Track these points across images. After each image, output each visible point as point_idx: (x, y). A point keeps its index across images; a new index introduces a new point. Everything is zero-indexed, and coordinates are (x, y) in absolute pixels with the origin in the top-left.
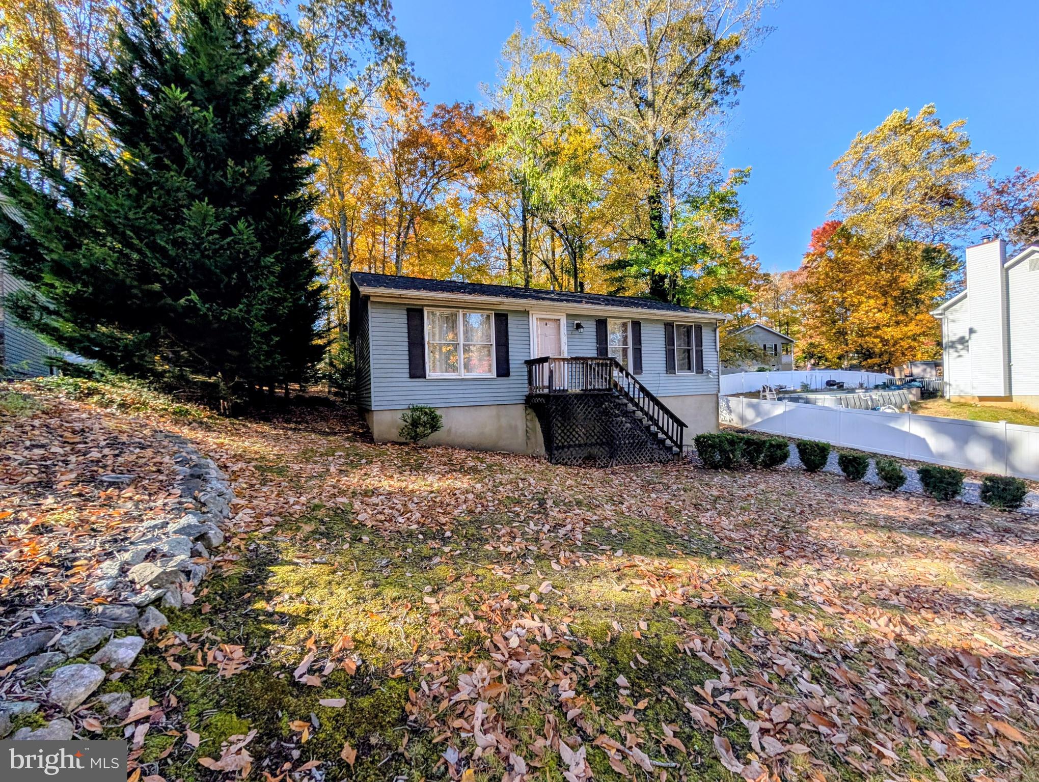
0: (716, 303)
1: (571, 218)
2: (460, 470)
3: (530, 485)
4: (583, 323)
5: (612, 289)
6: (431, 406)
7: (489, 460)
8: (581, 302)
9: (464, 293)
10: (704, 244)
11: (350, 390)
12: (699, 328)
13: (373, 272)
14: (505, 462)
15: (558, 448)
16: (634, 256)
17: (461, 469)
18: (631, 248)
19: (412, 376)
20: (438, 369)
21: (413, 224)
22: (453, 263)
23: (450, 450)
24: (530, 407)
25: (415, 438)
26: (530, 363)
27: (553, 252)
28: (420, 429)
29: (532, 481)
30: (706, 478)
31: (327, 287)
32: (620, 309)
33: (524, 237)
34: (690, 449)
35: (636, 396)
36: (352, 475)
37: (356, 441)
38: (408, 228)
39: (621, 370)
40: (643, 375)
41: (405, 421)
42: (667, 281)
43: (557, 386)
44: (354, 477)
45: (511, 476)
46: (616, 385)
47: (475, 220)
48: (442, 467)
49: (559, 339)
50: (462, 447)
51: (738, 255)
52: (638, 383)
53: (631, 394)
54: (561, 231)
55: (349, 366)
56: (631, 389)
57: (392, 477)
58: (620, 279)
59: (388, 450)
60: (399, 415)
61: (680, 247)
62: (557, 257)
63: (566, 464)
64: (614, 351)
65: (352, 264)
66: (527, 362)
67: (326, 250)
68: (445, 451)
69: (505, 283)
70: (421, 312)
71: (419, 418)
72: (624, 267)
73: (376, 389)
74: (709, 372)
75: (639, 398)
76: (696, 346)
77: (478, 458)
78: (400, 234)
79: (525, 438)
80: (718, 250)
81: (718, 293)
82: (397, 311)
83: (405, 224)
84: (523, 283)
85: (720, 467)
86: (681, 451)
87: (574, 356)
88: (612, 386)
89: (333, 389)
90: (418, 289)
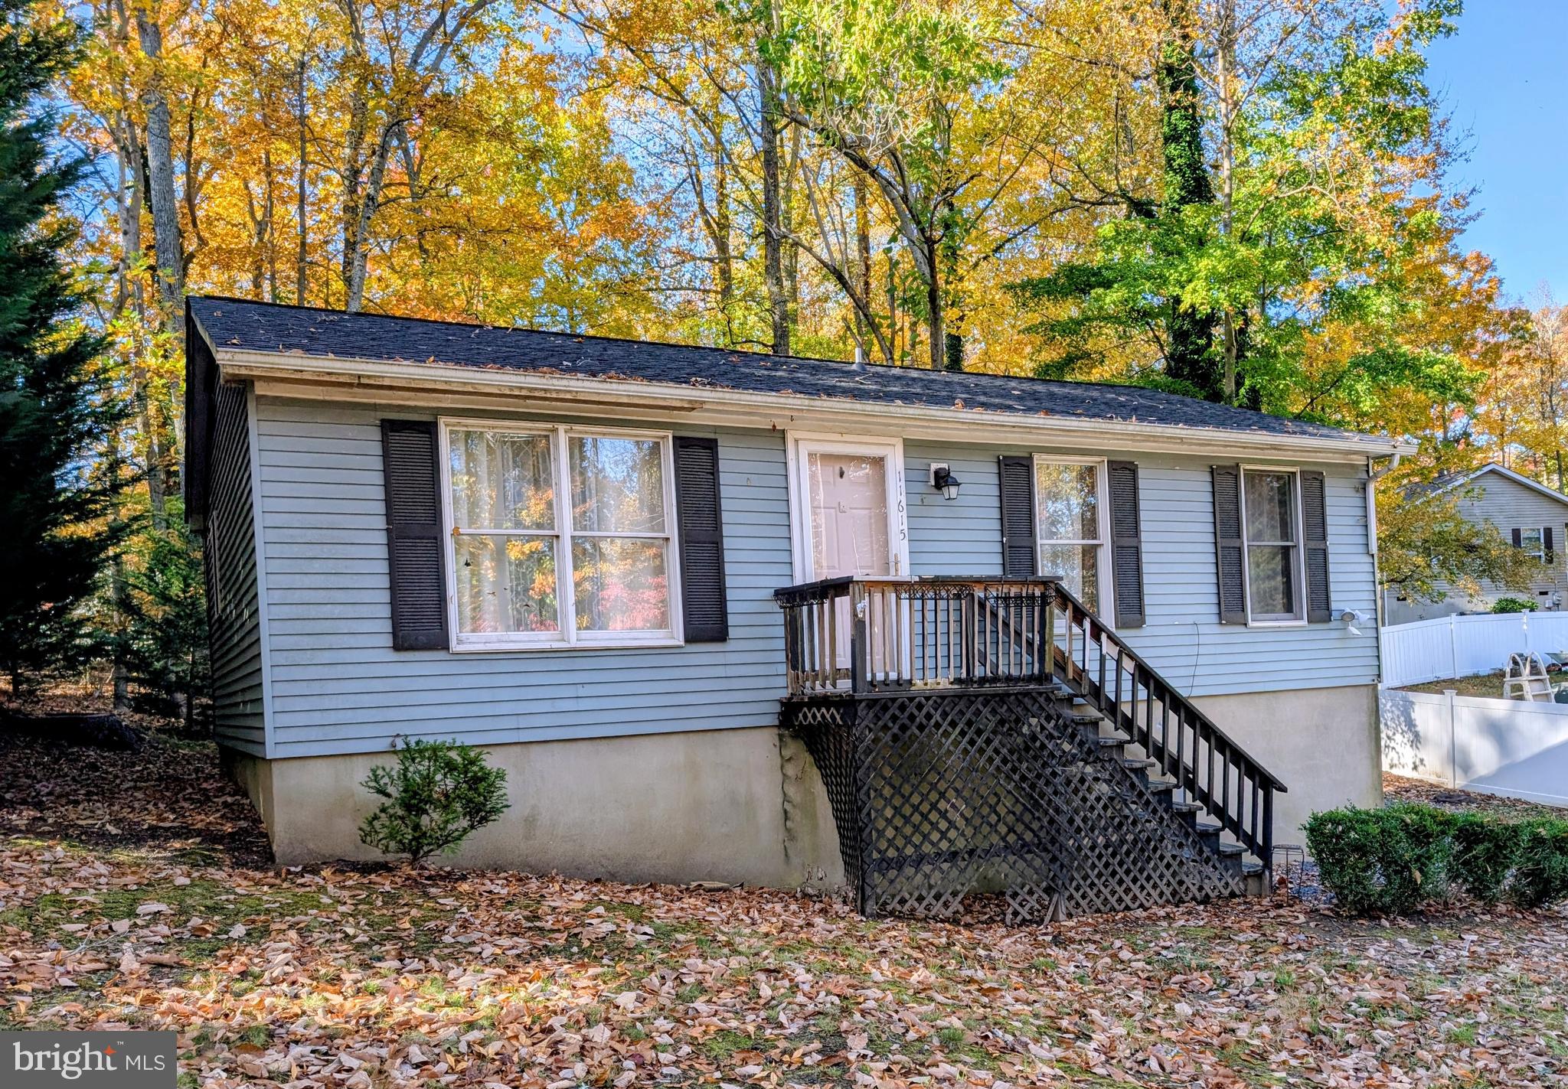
0: (1366, 406)
1: (914, 128)
2: (566, 949)
3: (795, 988)
4: (957, 469)
5: (1049, 356)
6: (469, 740)
7: (662, 912)
8: (949, 401)
9: (573, 370)
10: (1327, 219)
11: (194, 691)
12: (1315, 479)
13: (267, 297)
14: (716, 915)
15: (884, 865)
16: (1117, 255)
17: (569, 944)
18: (1107, 230)
19: (402, 643)
20: (488, 619)
21: (401, 136)
22: (536, 269)
23: (534, 884)
24: (795, 736)
25: (416, 847)
26: (793, 598)
27: (864, 239)
28: (431, 819)
29: (802, 976)
30: (1344, 948)
31: (102, 345)
32: (1072, 423)
33: (771, 187)
34: (1295, 857)
35: (1126, 696)
36: (198, 979)
37: (209, 861)
38: (383, 151)
39: (1079, 615)
40: (1146, 630)
41: (382, 792)
42: (1218, 331)
43: (878, 668)
44: (206, 985)
45: (734, 962)
46: (1061, 664)
47: (604, 132)
48: (505, 941)
49: (884, 520)
50: (574, 873)
51: (1431, 252)
52: (1132, 656)
53: (1110, 690)
54: (888, 172)
55: (185, 608)
56: (1110, 675)
57: (336, 980)
58: (1072, 327)
59: (322, 890)
60: (361, 771)
61: (1256, 228)
62: (876, 255)
63: (911, 916)
64: (1056, 555)
65: (194, 268)
66: (781, 594)
67: (99, 220)
68: (515, 888)
69: (710, 336)
70: (429, 429)
71: (428, 780)
72: (1084, 289)
73: (280, 689)
74: (1348, 617)
75: (1134, 702)
76: (1308, 538)
77: (626, 905)
78: (356, 173)
79: (782, 835)
80: (1371, 239)
81: (1374, 371)
82: (350, 431)
83: (372, 139)
84: (769, 338)
85: (1386, 910)
86: (1268, 864)
87: (929, 573)
88: (1049, 667)
89: (131, 687)
90: (419, 357)
